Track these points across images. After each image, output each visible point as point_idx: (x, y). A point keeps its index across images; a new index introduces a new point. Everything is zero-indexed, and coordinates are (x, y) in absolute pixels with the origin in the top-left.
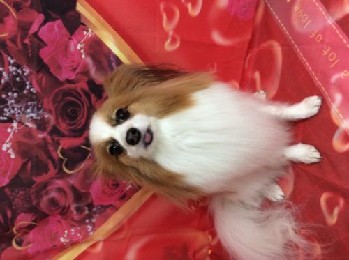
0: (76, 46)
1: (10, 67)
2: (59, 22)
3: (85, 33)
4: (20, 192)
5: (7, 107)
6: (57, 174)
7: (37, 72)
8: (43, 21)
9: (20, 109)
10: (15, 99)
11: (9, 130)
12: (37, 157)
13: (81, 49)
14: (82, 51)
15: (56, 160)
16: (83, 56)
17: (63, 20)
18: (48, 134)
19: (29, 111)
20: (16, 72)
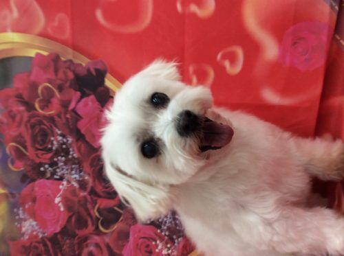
1: (58, 137)
2: (92, 97)
4: (68, 241)
5: (58, 168)
6: (95, 230)
7: (77, 140)
8: (79, 97)
9: (67, 170)
10: (64, 162)
11: (61, 187)
12: (78, 213)
15: (94, 217)
17: (95, 96)
18: (88, 193)
19: (73, 172)
20: (62, 140)
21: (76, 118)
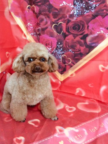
0: (102, 30)
1: (95, 5)
3: (107, 34)
4: (47, 8)
6: (53, 22)
9: (79, 8)
12: (59, 14)
14: (100, 32)
15: (58, 22)
16: (98, 33)
18: (68, 19)
19: (77, 11)
21: (103, 15)
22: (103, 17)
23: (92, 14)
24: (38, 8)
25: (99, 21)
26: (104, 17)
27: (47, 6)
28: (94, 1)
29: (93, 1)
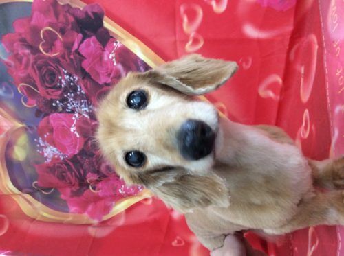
0: (108, 56)
2: (94, 38)
3: (115, 44)
4: (87, 160)
5: (69, 103)
7: (83, 79)
8: (81, 39)
9: (77, 104)
10: (73, 98)
13: (113, 58)
14: (114, 60)
16: (115, 64)
17: (96, 37)
19: (83, 106)
20: (70, 79)
21: (80, 59)
22: (82, 58)
23: (81, 79)
24: (90, 173)
25: (92, 64)
26: (82, 56)
27: (82, 158)
28: (60, 77)
29: (61, 80)
